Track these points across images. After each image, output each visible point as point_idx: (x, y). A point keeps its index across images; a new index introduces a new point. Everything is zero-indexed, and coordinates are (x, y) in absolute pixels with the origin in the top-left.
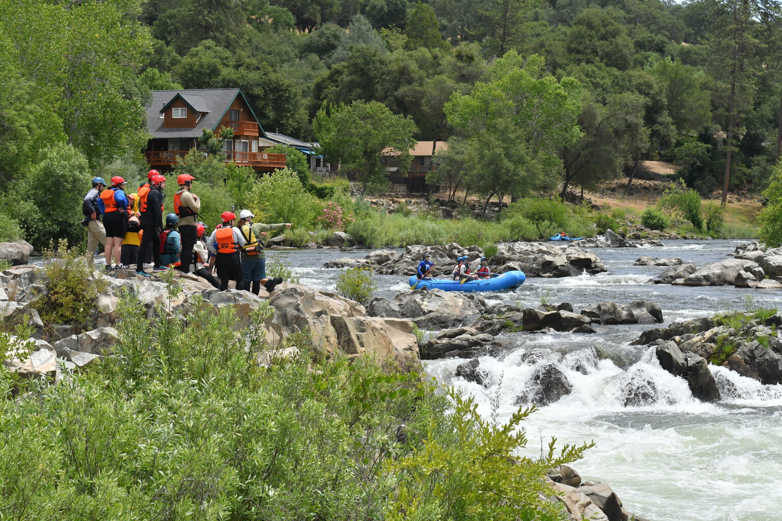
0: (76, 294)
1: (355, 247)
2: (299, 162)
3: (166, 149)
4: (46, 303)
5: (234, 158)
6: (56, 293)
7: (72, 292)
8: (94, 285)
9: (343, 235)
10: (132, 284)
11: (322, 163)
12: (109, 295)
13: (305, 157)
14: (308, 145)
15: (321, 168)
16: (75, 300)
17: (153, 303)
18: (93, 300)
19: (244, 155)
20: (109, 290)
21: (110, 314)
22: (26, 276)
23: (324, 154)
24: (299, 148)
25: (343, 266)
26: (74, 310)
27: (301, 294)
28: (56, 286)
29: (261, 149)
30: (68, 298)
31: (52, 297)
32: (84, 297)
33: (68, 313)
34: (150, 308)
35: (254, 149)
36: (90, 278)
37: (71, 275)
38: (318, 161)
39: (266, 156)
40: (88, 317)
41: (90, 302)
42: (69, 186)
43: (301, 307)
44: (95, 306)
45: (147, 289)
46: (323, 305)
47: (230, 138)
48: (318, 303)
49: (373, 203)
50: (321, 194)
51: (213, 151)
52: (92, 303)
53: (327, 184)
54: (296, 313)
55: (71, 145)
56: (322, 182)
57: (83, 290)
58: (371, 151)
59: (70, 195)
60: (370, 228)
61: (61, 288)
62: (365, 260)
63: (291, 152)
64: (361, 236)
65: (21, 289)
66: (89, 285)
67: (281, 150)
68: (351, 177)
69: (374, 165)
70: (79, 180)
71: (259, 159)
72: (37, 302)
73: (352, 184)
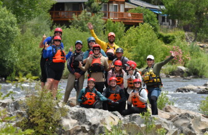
0: (47, 118)
1: (191, 77)
2: (152, 19)
3: (63, 10)
4: (27, 123)
5: (109, 16)
6: (34, 117)
7: (44, 116)
8: (59, 111)
9: (183, 68)
10: (84, 111)
11: (166, 20)
12: (69, 118)
13: (156, 16)
14: (157, 7)
15: (166, 22)
16: (47, 122)
17: (99, 124)
18: (58, 121)
19: (115, 14)
20: (69, 114)
21: (69, 131)
22: (13, 105)
23: (168, 14)
24: (151, 9)
25: (189, 91)
26: (46, 128)
27: (192, 117)
28: (33, 112)
29: (126, 10)
30: (42, 120)
31: (31, 120)
32: (52, 119)
33: (42, 130)
34: (97, 127)
35: (122, 10)
36: (56, 107)
37: (43, 105)
38: (163, 18)
39: (130, 15)
40: (55, 133)
41: (56, 123)
42: (4, 35)
43: (192, 126)
44: (60, 126)
45: (95, 115)
46: (206, 125)
47: (106, 2)
48: (203, 123)
49: (201, 46)
50: (167, 40)
51: (94, 11)
52: (58, 123)
53: (170, 33)
54: (189, 130)
55: (5, 8)
56: (167, 32)
57: (52, 115)
58: (201, 12)
59: (4, 41)
60: (202, 64)
61: (37, 113)
62: (205, 87)
63: (146, 12)
64: (196, 69)
65: (9, 113)
66: (56, 111)
67: (139, 10)
68: (186, 29)
69: (203, 21)
70: (11, 31)
71: (125, 17)
72: (21, 123)
73: (186, 34)
